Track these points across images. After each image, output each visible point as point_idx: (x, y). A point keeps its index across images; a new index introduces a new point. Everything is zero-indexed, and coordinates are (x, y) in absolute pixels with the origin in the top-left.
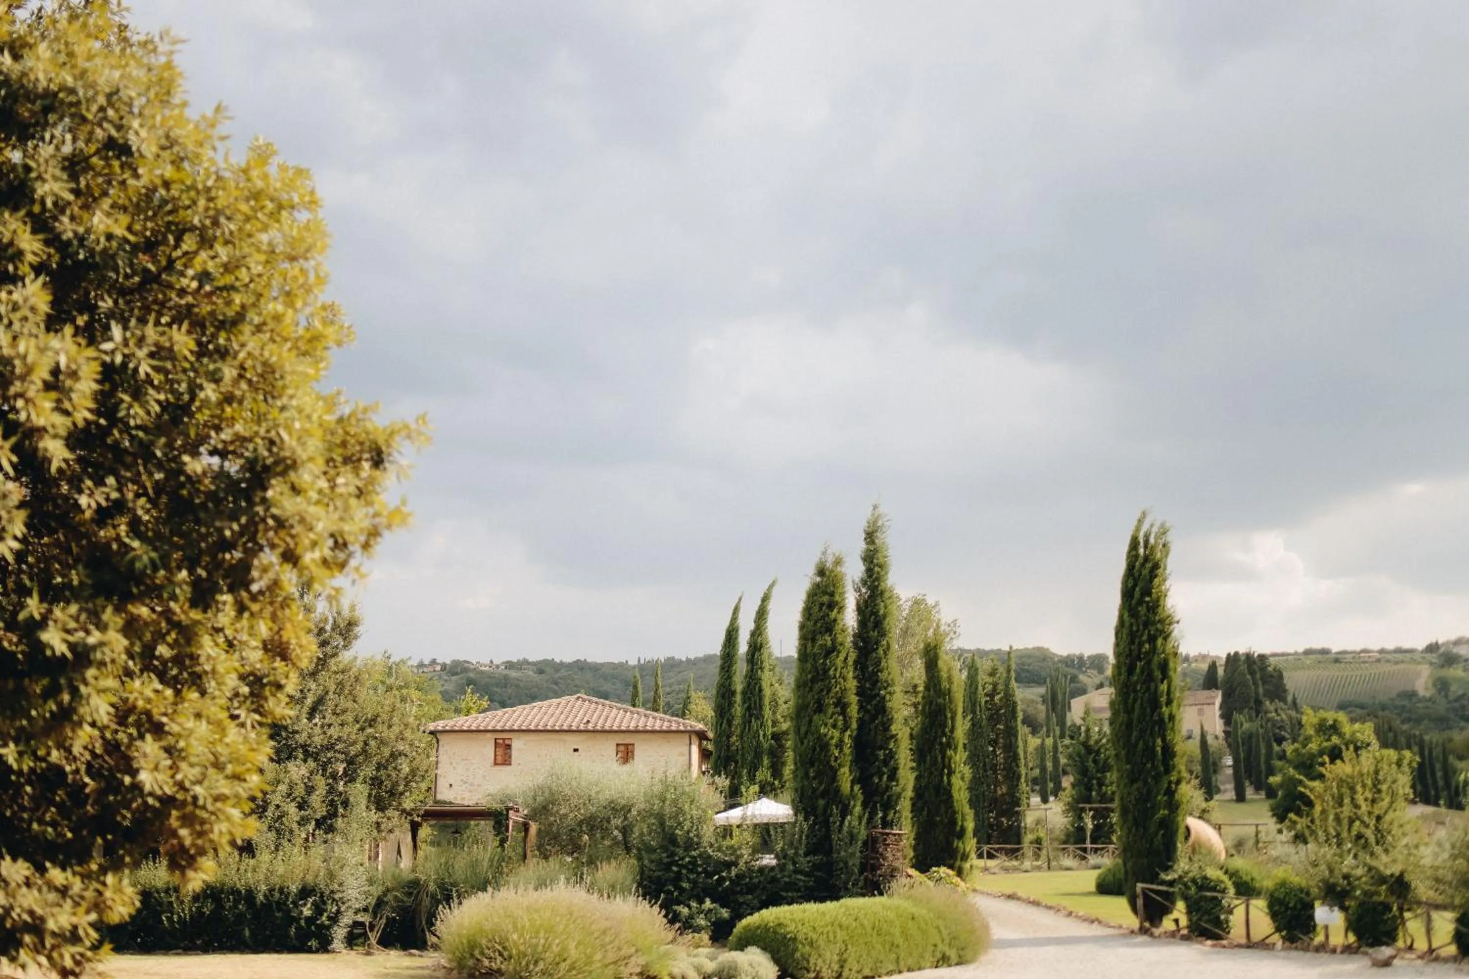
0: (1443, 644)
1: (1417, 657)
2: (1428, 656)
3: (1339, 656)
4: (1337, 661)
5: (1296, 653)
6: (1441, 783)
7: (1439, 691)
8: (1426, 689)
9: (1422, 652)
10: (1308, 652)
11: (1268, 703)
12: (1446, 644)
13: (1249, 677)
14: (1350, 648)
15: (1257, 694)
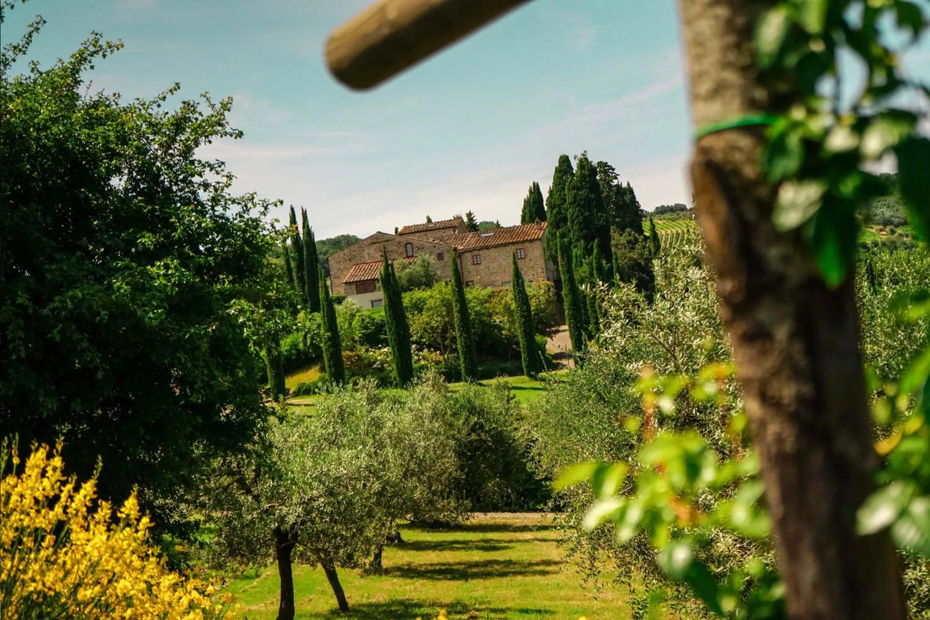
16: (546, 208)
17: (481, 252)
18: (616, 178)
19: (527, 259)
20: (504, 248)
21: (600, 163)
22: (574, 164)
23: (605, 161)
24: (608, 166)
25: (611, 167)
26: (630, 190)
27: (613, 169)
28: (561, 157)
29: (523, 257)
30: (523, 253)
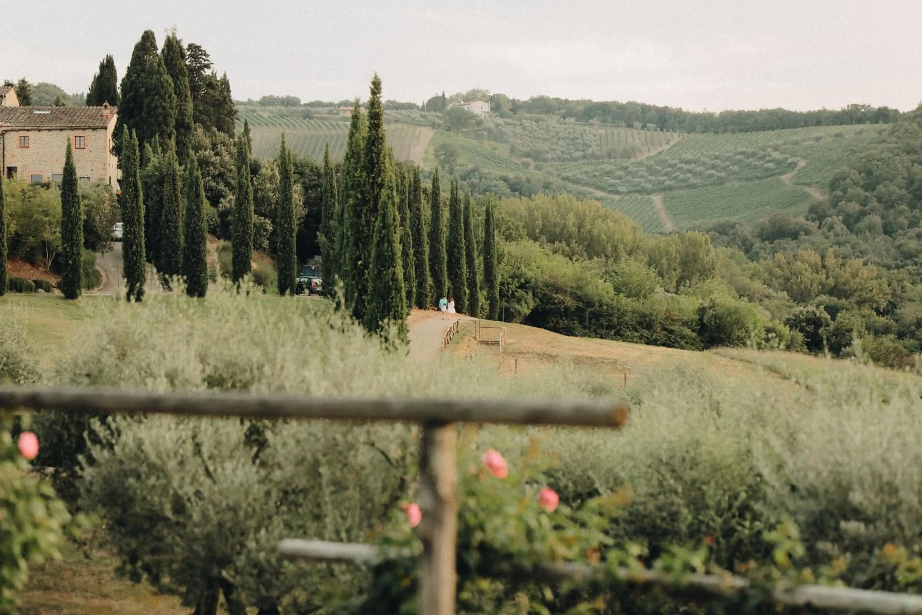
0: (452, 99)
1: (416, 114)
2: (432, 115)
3: (313, 110)
4: (307, 116)
5: (250, 102)
6: (479, 278)
7: (443, 163)
8: (425, 160)
9: (423, 109)
10: (267, 102)
11: (200, 131)
12: (456, 98)
13: (168, 78)
14: (326, 100)
15: (182, 113)
16: (119, 91)
17: (30, 134)
18: (208, 66)
19: (87, 150)
20: (59, 132)
21: (191, 47)
22: (160, 44)
23: (198, 44)
24: (201, 51)
25: (204, 51)
26: (225, 84)
27: (207, 56)
28: (146, 32)
29: (82, 146)
30: (82, 142)
